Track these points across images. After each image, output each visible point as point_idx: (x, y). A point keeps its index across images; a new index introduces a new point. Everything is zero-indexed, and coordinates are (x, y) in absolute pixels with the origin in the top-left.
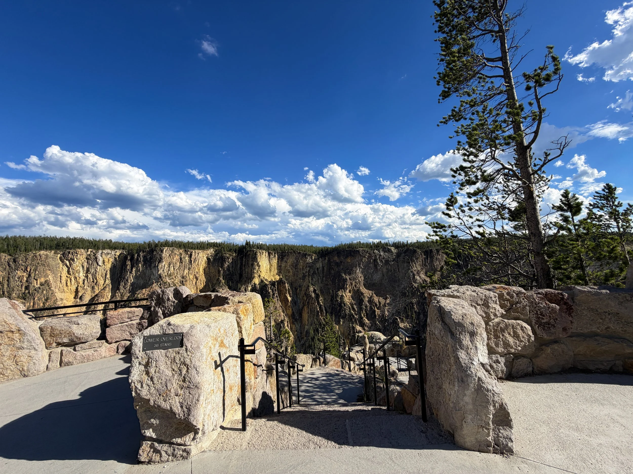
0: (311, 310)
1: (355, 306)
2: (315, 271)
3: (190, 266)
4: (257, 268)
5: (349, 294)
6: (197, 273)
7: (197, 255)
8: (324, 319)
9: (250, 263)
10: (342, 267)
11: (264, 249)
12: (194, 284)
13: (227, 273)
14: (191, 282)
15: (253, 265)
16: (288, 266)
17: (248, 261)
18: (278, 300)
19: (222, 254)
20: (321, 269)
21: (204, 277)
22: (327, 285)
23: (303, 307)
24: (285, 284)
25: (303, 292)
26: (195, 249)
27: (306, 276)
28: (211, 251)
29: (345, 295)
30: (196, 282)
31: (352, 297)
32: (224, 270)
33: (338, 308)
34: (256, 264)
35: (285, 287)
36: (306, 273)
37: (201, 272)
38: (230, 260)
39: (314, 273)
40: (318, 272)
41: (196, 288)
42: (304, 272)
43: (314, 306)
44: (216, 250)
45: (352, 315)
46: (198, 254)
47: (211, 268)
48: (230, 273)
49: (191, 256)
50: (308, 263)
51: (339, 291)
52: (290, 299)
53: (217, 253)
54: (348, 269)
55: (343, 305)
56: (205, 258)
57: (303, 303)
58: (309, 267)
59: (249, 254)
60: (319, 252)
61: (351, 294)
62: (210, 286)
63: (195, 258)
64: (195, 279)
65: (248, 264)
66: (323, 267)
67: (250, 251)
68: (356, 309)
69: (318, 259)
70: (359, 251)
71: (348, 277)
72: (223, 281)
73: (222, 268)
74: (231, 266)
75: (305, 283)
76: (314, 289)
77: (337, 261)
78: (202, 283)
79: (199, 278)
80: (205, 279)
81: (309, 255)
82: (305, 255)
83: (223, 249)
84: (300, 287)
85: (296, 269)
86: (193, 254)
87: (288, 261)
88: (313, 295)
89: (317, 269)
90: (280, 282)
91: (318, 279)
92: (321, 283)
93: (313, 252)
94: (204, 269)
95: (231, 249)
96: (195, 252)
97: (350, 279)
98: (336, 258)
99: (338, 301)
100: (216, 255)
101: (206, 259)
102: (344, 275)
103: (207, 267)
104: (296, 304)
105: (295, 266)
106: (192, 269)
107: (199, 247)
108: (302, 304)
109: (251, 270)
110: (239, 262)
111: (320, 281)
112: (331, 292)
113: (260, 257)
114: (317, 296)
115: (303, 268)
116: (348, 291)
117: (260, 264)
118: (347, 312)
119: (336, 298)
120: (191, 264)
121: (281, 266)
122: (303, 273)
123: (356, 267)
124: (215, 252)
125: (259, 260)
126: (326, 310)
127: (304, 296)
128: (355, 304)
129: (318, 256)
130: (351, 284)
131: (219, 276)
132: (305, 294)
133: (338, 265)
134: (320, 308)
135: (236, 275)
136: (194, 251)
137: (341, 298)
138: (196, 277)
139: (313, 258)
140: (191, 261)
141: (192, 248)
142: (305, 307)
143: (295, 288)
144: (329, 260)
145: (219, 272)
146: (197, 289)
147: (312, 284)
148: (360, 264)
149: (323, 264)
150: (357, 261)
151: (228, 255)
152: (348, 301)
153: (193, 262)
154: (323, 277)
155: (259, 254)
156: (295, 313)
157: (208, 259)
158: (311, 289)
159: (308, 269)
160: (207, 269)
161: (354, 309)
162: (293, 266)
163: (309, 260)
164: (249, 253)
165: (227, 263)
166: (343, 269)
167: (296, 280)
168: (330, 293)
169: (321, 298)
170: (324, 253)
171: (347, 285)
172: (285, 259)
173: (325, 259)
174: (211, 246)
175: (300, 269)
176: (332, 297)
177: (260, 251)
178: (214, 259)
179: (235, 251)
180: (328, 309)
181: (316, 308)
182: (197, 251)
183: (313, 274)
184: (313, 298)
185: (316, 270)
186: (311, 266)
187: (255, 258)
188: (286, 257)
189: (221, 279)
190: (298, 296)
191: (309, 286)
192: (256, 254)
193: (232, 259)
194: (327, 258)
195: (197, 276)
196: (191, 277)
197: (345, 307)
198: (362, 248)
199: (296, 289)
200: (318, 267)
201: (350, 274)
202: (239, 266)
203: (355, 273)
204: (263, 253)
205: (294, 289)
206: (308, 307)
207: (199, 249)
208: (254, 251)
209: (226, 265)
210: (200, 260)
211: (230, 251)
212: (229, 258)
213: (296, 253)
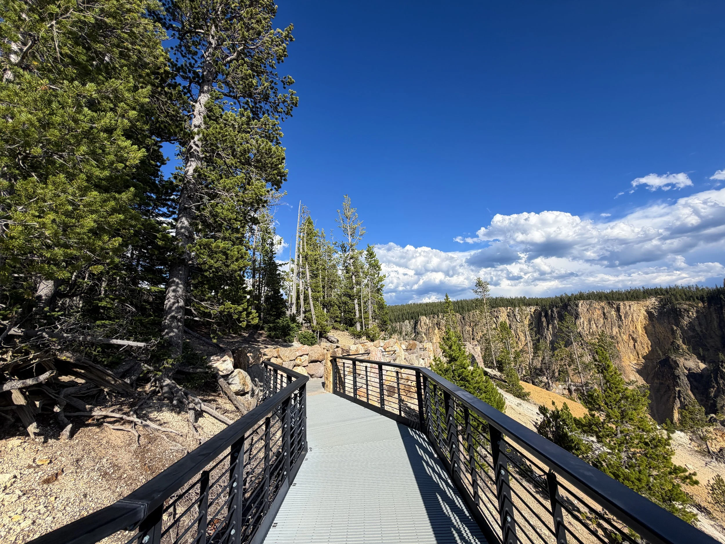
3: (620, 323)
6: (633, 332)
7: (628, 308)
12: (632, 347)
13: (691, 334)
14: (626, 345)
19: (674, 305)
21: (646, 338)
26: (623, 300)
28: (652, 302)
30: (634, 345)
32: (682, 328)
37: (640, 331)
38: (693, 314)
41: (635, 353)
44: (662, 300)
46: (630, 306)
47: (657, 325)
48: (698, 334)
49: (618, 310)
53: (663, 304)
56: (643, 312)
62: (660, 352)
63: (627, 313)
64: (632, 341)
72: (684, 346)
73: (677, 326)
74: (697, 323)
78: (646, 348)
79: (638, 340)
80: (649, 342)
83: (673, 297)
86: (622, 307)
94: (645, 328)
95: (691, 296)
96: (625, 305)
100: (663, 307)
101: (645, 313)
103: (648, 325)
106: (624, 327)
107: (630, 297)
110: (714, 316)
120: (622, 320)
124: (660, 302)
131: (675, 338)
135: (711, 337)
136: (621, 303)
138: (633, 339)
140: (620, 317)
141: (618, 299)
145: (673, 332)
146: (638, 354)
151: (685, 306)
153: (623, 318)
157: (649, 313)
160: (650, 328)
165: (685, 318)
174: (651, 294)
178: (660, 313)
179: (702, 299)
182: (626, 303)
189: (680, 342)
193: (697, 312)
195: (635, 336)
196: (625, 337)
202: (716, 324)
207: (630, 300)
209: (685, 321)
210: (635, 315)
211: (690, 300)
212: (688, 311)
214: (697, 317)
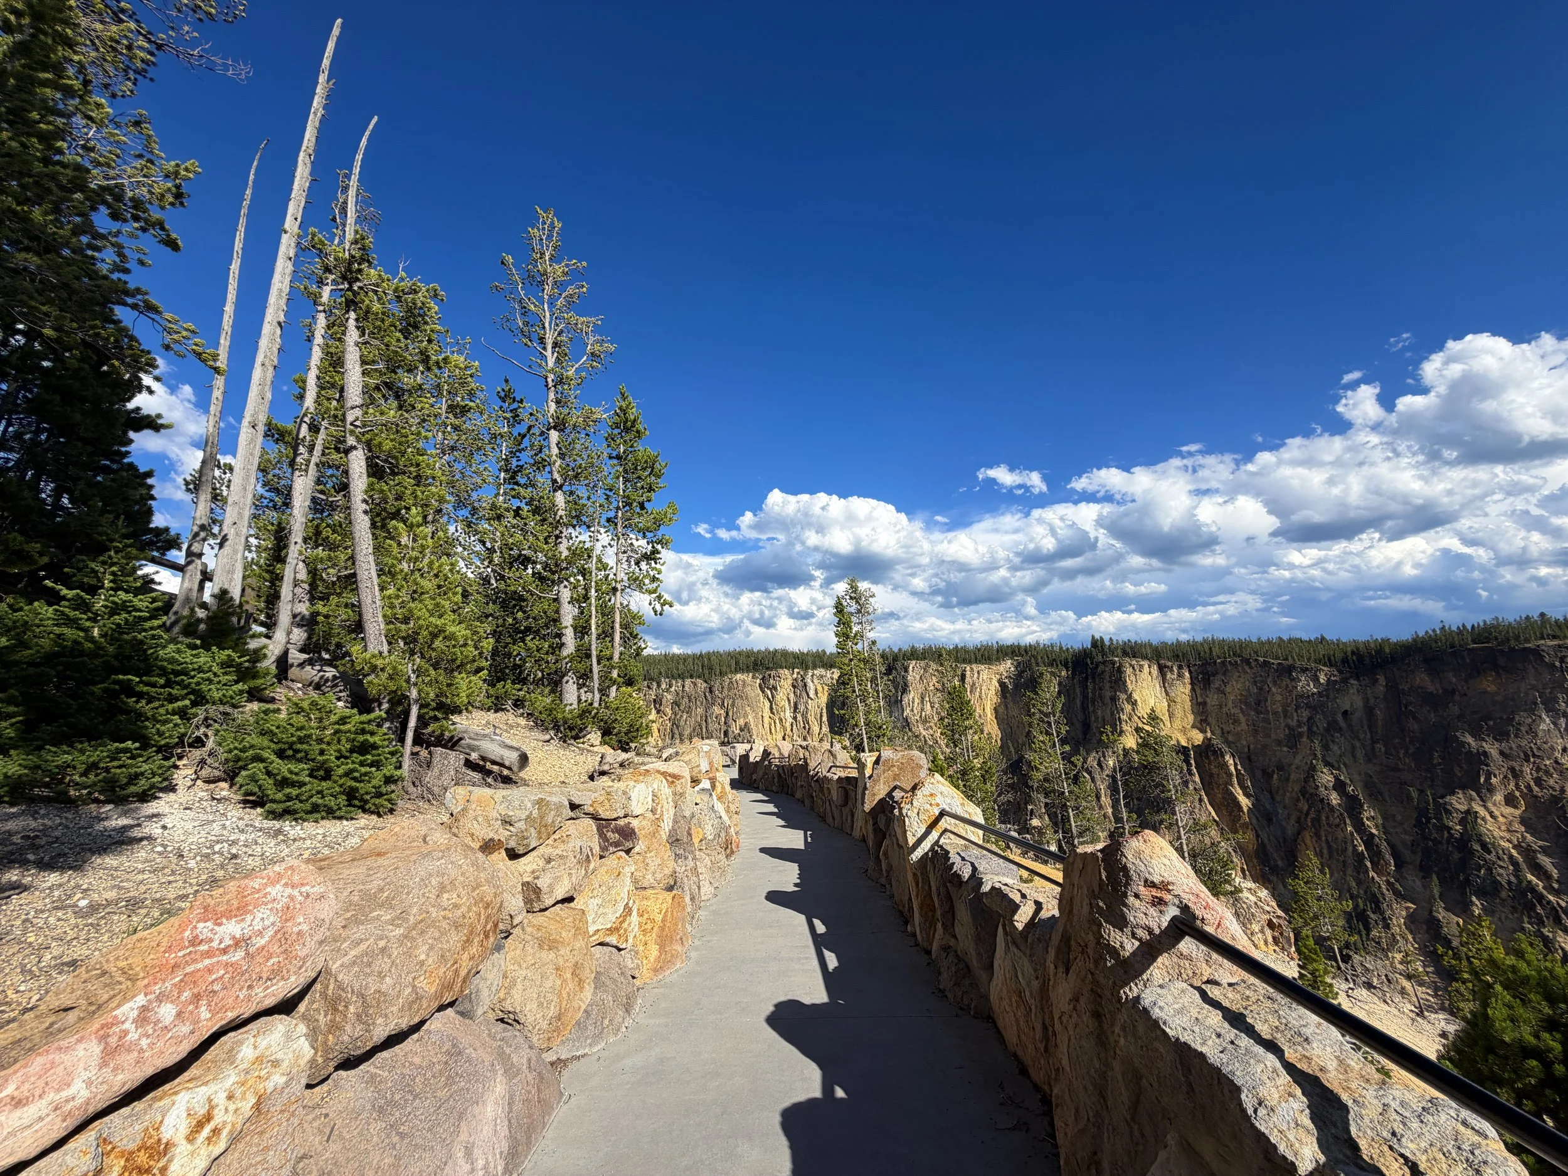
0: (1329, 847)
1: (1545, 861)
2: (1336, 722)
4: (1128, 708)
5: (1508, 810)
6: (980, 716)
7: (976, 675)
8: (1388, 883)
9: (1108, 694)
10: (1455, 710)
11: (1144, 657)
15: (1114, 699)
16: (1230, 704)
17: (1101, 689)
18: (1201, 800)
19: (1033, 673)
20: (1359, 714)
21: (996, 727)
22: (1396, 769)
23: (1299, 834)
24: (1223, 756)
25: (1295, 787)
26: (970, 662)
27: (1301, 735)
28: (1007, 666)
29: (1482, 812)
31: (1523, 821)
33: (1456, 856)
34: (1123, 696)
35: (1225, 765)
36: (1299, 725)
37: (989, 715)
39: (1332, 726)
40: (1350, 726)
42: (1293, 723)
43: (1340, 835)
44: (1019, 663)
45: (1532, 889)
46: (978, 673)
47: (1010, 705)
49: (963, 678)
50: (1302, 696)
51: (1453, 793)
52: (1245, 802)
53: (1021, 670)
54: (1486, 718)
55: (1477, 847)
56: (995, 683)
57: (1298, 821)
58: (1308, 706)
59: (1103, 672)
60: (1345, 661)
61: (1517, 812)
62: (1012, 749)
63: (974, 684)
65: (1101, 697)
66: (1369, 711)
67: (1104, 663)
68: (1555, 873)
69: (1345, 681)
70: (1537, 653)
71: (1492, 748)
75: (1299, 757)
76: (1337, 778)
77: (1431, 688)
78: (994, 742)
79: (986, 729)
80: (999, 733)
81: (1304, 670)
82: (1287, 671)
83: (1033, 660)
84: (1280, 768)
85: (1258, 712)
86: (968, 673)
87: (1228, 689)
88: (1335, 799)
89: (1345, 713)
90: (1205, 752)
91: (1353, 748)
92: (1369, 760)
93: (1319, 661)
94: (995, 709)
95: (1054, 660)
96: (972, 669)
97: (1502, 753)
98: (1422, 679)
99: (1449, 829)
100: (1019, 675)
101: (997, 685)
102: (1470, 740)
103: (1000, 705)
104: (1270, 821)
105: (1257, 703)
107: (979, 657)
108: (1292, 821)
109: (1112, 714)
110: (1078, 690)
111: (1360, 753)
112: (1415, 795)
113: (1132, 678)
114: (1353, 806)
115: (1285, 712)
116: (1499, 797)
117: (1135, 696)
118: (1504, 874)
119: (1440, 819)
121: (1204, 704)
122: (1288, 726)
123: (1532, 709)
124: (1016, 667)
125: (1130, 687)
126: (1395, 855)
127: (1298, 800)
128: (1545, 851)
129: (1340, 672)
130: (1516, 774)
132: (1304, 792)
133: (1432, 701)
134: (1369, 840)
135: (1072, 724)
136: (968, 668)
137: (1463, 822)
139: (1323, 679)
141: (964, 661)
142: (1307, 836)
143: (1264, 772)
144: (1392, 686)
147: (1327, 764)
148: (1555, 700)
149: (1366, 700)
150: (1534, 688)
152: (1507, 835)
153: (968, 692)
154: (1374, 742)
155: (1129, 671)
156: (1270, 849)
157: (1002, 684)
158: (1326, 778)
159: (1305, 714)
160: (1001, 710)
161: (1538, 870)
162: (1246, 704)
163: (1305, 685)
164: (1101, 668)
166: (1460, 717)
167: (1265, 746)
168: (1409, 798)
169: (1368, 813)
170: (1367, 661)
171: (1489, 775)
172: (1216, 683)
173: (1376, 681)
174: (1006, 655)
175: (1275, 713)
176: (1422, 812)
177: (1134, 662)
178: (1016, 686)
179: (1066, 666)
180: (1407, 854)
181: (1349, 840)
182: (974, 666)
183: (1327, 730)
184: (1332, 809)
185: (1340, 718)
186: (1315, 705)
187: (1119, 683)
188: (1219, 677)
190: (1278, 798)
191: (1313, 768)
192: (1120, 670)
193: (1060, 684)
194: (1382, 680)
195: (982, 723)
197: (1492, 857)
198: (1554, 637)
199: (1267, 775)
200: (1347, 707)
201: (1500, 735)
202: (1078, 702)
203: (1532, 731)
204: (1141, 666)
205: (1259, 774)
206: (1317, 835)
207: (980, 662)
208: (1114, 663)
210: (984, 688)
211: (1052, 665)
213: (1253, 664)
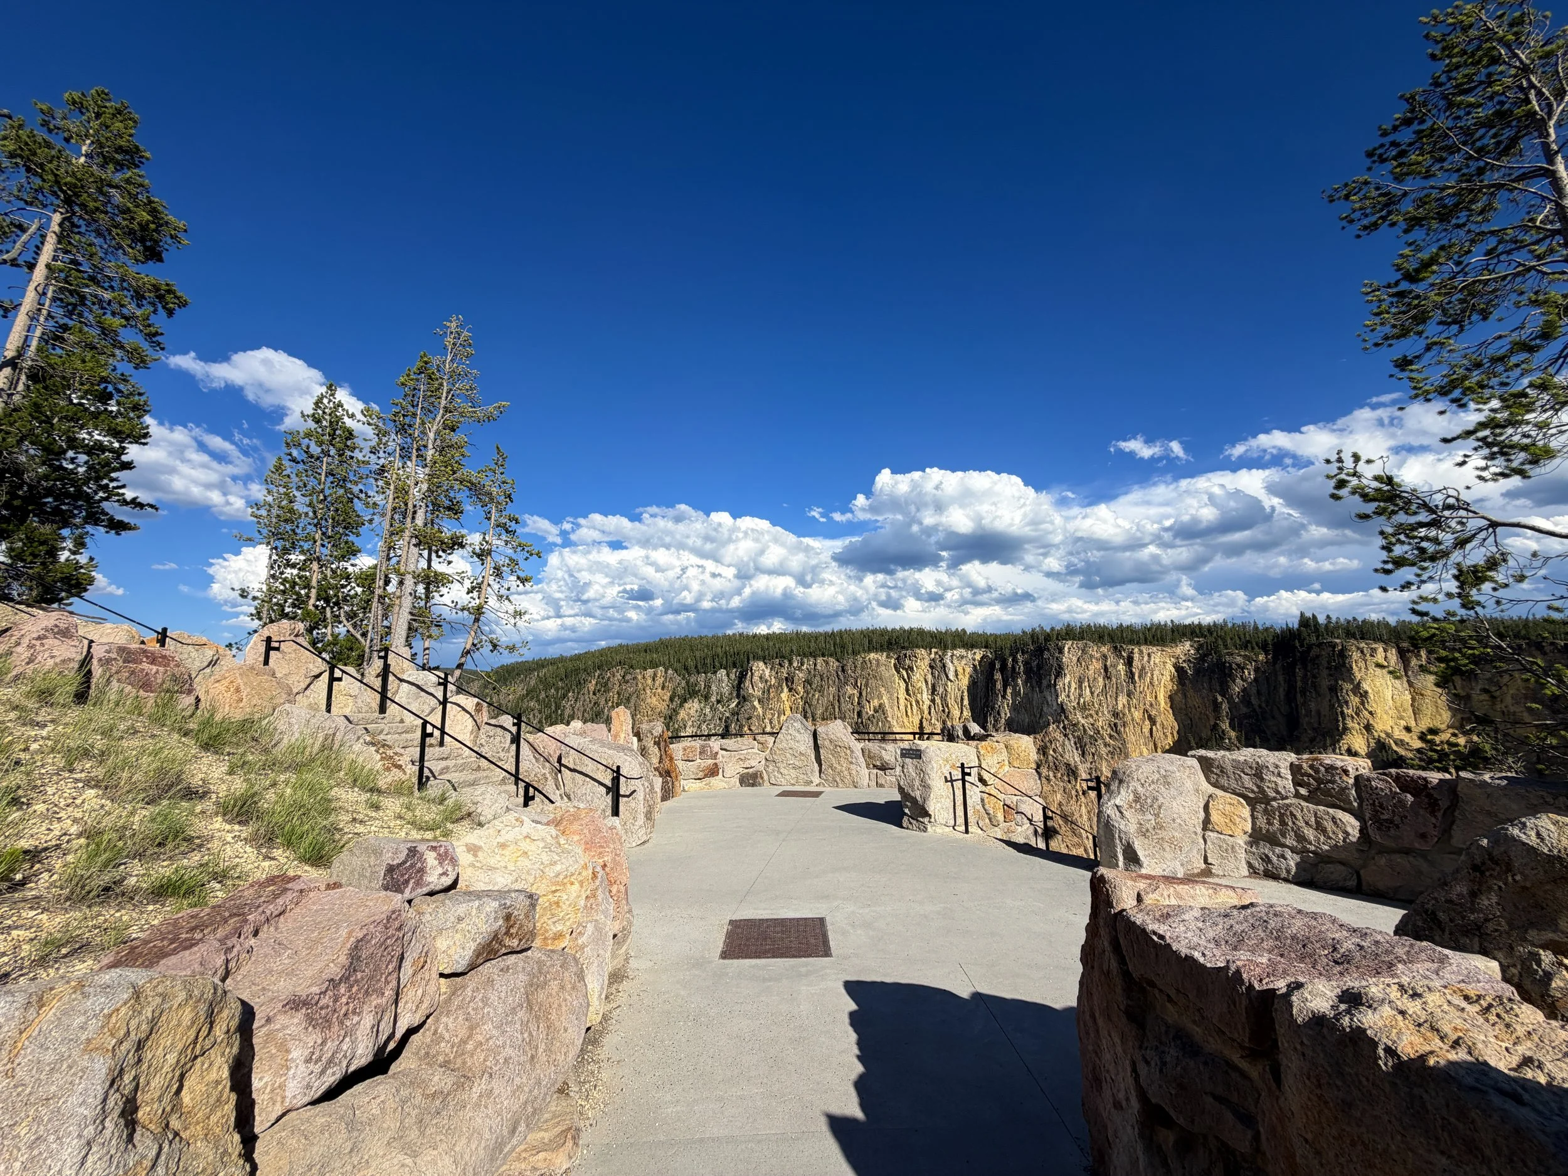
3: (1131, 686)
4: (1355, 700)
6: (1151, 705)
7: (1146, 658)
9: (1325, 683)
11: (1379, 639)
12: (1147, 734)
13: (1244, 710)
14: (1138, 729)
15: (1334, 690)
16: (1509, 700)
17: (1314, 677)
19: (1220, 656)
21: (1171, 717)
26: (1138, 644)
28: (1185, 649)
30: (1151, 730)
32: (1230, 701)
34: (1348, 686)
37: (1163, 704)
38: (1250, 674)
41: (1151, 745)
44: (1200, 647)
46: (1149, 655)
47: (1190, 693)
48: (1254, 710)
49: (1129, 662)
53: (1204, 653)
56: (1170, 667)
59: (1318, 657)
63: (1143, 668)
64: (1147, 722)
65: (1315, 686)
67: (1320, 645)
72: (1233, 734)
73: (1223, 696)
74: (1254, 690)
78: (1169, 734)
79: (1158, 720)
80: (1176, 724)
83: (1220, 642)
86: (1136, 656)
94: (1170, 697)
95: (1248, 642)
96: (1141, 652)
100: (1202, 659)
101: (1173, 670)
103: (1176, 693)
106: (1137, 694)
107: (1150, 637)
109: (1332, 707)
110: (1281, 678)
113: (1362, 664)
117: (1365, 686)
120: (1134, 682)
124: (1197, 650)
125: (1358, 676)
131: (1218, 718)
135: (1273, 717)
136: (1136, 650)
138: (1150, 717)
140: (1132, 674)
141: (1131, 642)
145: (1216, 707)
146: (1155, 748)
151: (1239, 659)
153: (1136, 678)
155: (1356, 655)
157: (1179, 669)
160: (1179, 698)
164: (1315, 651)
165: (1238, 681)
174: (1184, 635)
177: (1363, 645)
178: (1198, 671)
179: (1264, 647)
182: (1143, 648)
187: (1341, 668)
189: (1225, 725)
192: (1343, 654)
193: (1257, 670)
195: (1153, 713)
196: (1137, 715)
202: (1282, 691)
204: (1374, 650)
207: (1151, 644)
208: (1334, 646)
209: (1237, 687)
210: (1156, 673)
211: (1246, 647)
212: (1243, 669)
213: (1548, 649)
214: (1256, 679)
